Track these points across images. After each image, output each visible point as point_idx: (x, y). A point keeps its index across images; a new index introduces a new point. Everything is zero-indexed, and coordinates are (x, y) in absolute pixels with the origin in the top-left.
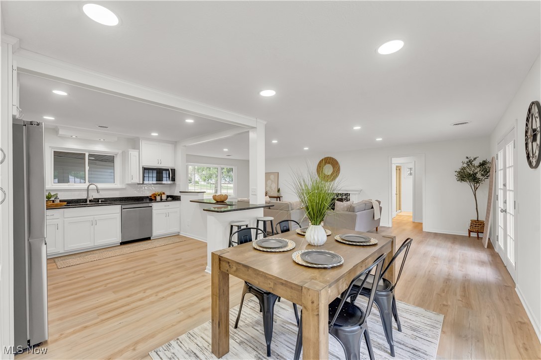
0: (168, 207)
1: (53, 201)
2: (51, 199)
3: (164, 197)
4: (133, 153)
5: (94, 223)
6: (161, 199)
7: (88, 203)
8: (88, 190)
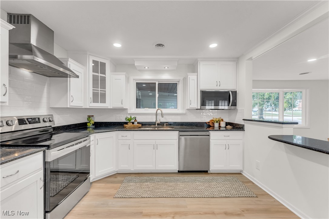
0: (228, 138)
1: (133, 123)
2: (131, 121)
3: (223, 124)
4: (192, 77)
5: (155, 147)
6: (220, 127)
7: (156, 126)
8: (156, 114)
